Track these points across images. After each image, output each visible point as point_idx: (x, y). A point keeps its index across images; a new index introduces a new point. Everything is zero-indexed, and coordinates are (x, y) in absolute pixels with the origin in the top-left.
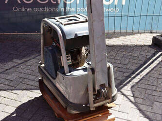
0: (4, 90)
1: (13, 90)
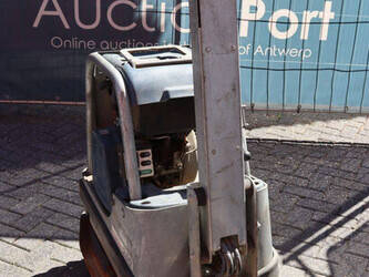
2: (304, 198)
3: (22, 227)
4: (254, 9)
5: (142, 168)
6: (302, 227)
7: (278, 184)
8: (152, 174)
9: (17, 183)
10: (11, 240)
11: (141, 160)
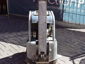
0: (15, 44)
1: (19, 45)
2: (83, 47)
3: (21, 43)
4: (82, 1)
5: (33, 35)
6: (79, 53)
7: (79, 43)
8: (36, 37)
9: (24, 34)
10: (17, 45)
11: (33, 34)
